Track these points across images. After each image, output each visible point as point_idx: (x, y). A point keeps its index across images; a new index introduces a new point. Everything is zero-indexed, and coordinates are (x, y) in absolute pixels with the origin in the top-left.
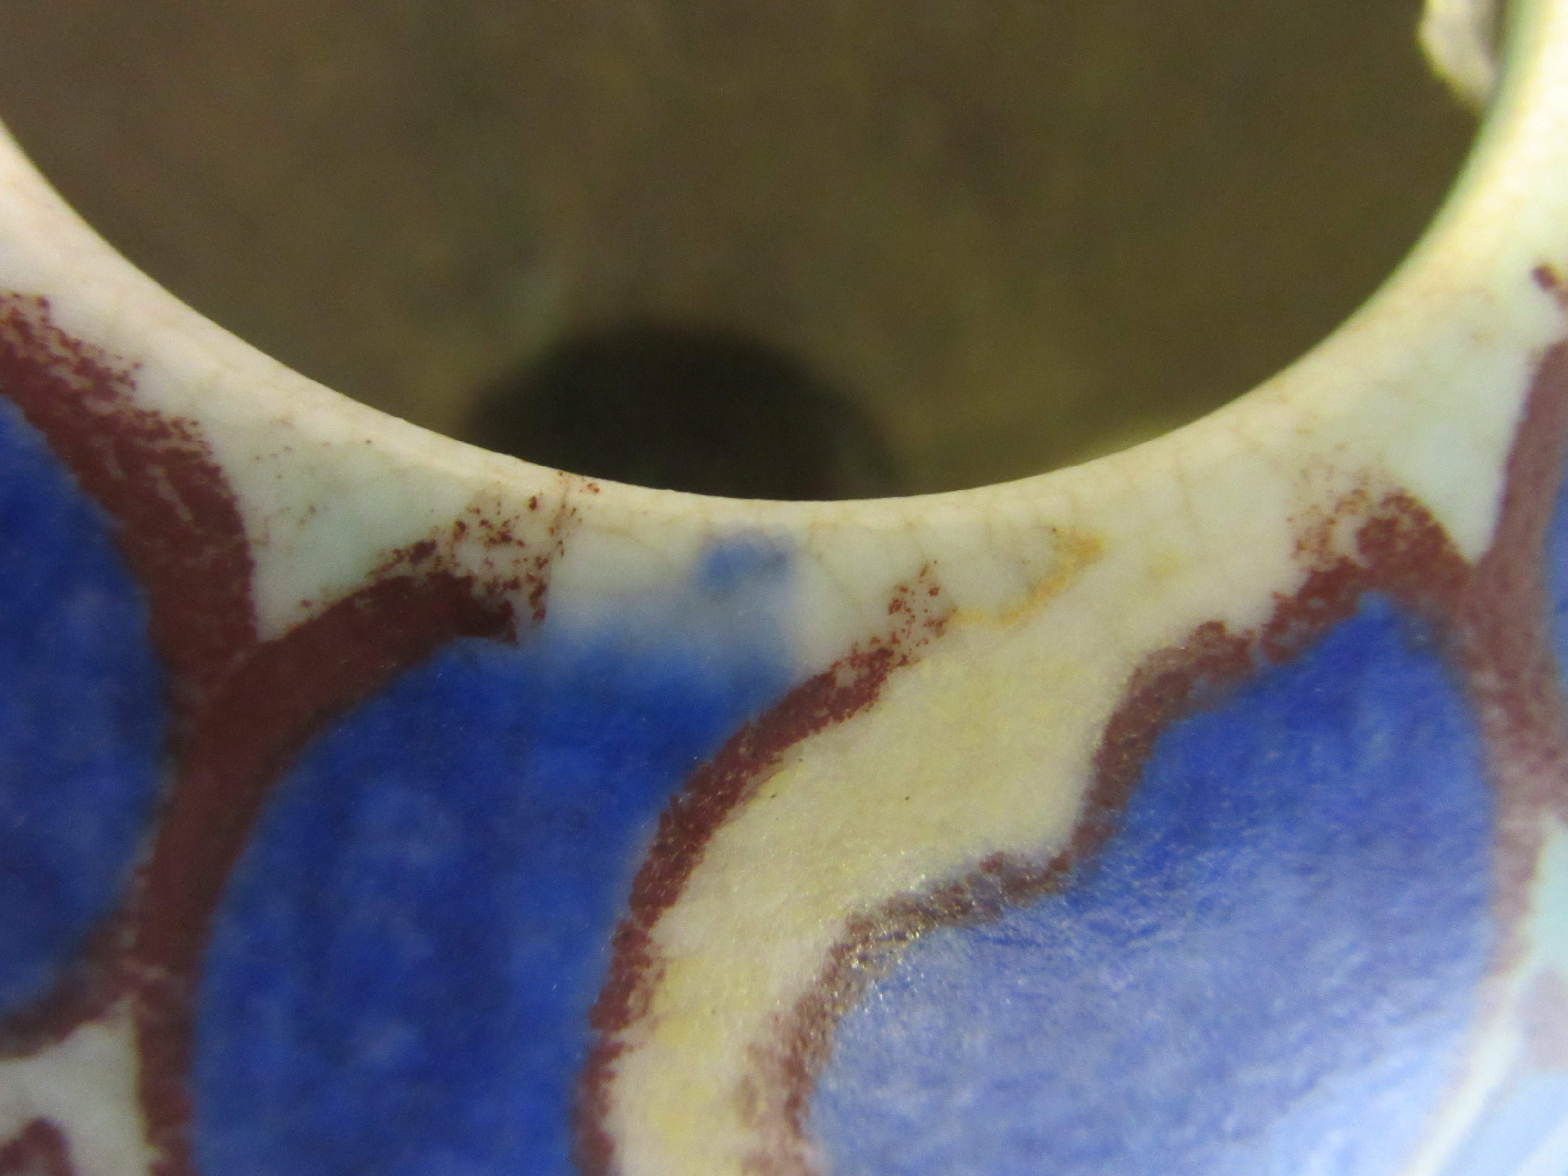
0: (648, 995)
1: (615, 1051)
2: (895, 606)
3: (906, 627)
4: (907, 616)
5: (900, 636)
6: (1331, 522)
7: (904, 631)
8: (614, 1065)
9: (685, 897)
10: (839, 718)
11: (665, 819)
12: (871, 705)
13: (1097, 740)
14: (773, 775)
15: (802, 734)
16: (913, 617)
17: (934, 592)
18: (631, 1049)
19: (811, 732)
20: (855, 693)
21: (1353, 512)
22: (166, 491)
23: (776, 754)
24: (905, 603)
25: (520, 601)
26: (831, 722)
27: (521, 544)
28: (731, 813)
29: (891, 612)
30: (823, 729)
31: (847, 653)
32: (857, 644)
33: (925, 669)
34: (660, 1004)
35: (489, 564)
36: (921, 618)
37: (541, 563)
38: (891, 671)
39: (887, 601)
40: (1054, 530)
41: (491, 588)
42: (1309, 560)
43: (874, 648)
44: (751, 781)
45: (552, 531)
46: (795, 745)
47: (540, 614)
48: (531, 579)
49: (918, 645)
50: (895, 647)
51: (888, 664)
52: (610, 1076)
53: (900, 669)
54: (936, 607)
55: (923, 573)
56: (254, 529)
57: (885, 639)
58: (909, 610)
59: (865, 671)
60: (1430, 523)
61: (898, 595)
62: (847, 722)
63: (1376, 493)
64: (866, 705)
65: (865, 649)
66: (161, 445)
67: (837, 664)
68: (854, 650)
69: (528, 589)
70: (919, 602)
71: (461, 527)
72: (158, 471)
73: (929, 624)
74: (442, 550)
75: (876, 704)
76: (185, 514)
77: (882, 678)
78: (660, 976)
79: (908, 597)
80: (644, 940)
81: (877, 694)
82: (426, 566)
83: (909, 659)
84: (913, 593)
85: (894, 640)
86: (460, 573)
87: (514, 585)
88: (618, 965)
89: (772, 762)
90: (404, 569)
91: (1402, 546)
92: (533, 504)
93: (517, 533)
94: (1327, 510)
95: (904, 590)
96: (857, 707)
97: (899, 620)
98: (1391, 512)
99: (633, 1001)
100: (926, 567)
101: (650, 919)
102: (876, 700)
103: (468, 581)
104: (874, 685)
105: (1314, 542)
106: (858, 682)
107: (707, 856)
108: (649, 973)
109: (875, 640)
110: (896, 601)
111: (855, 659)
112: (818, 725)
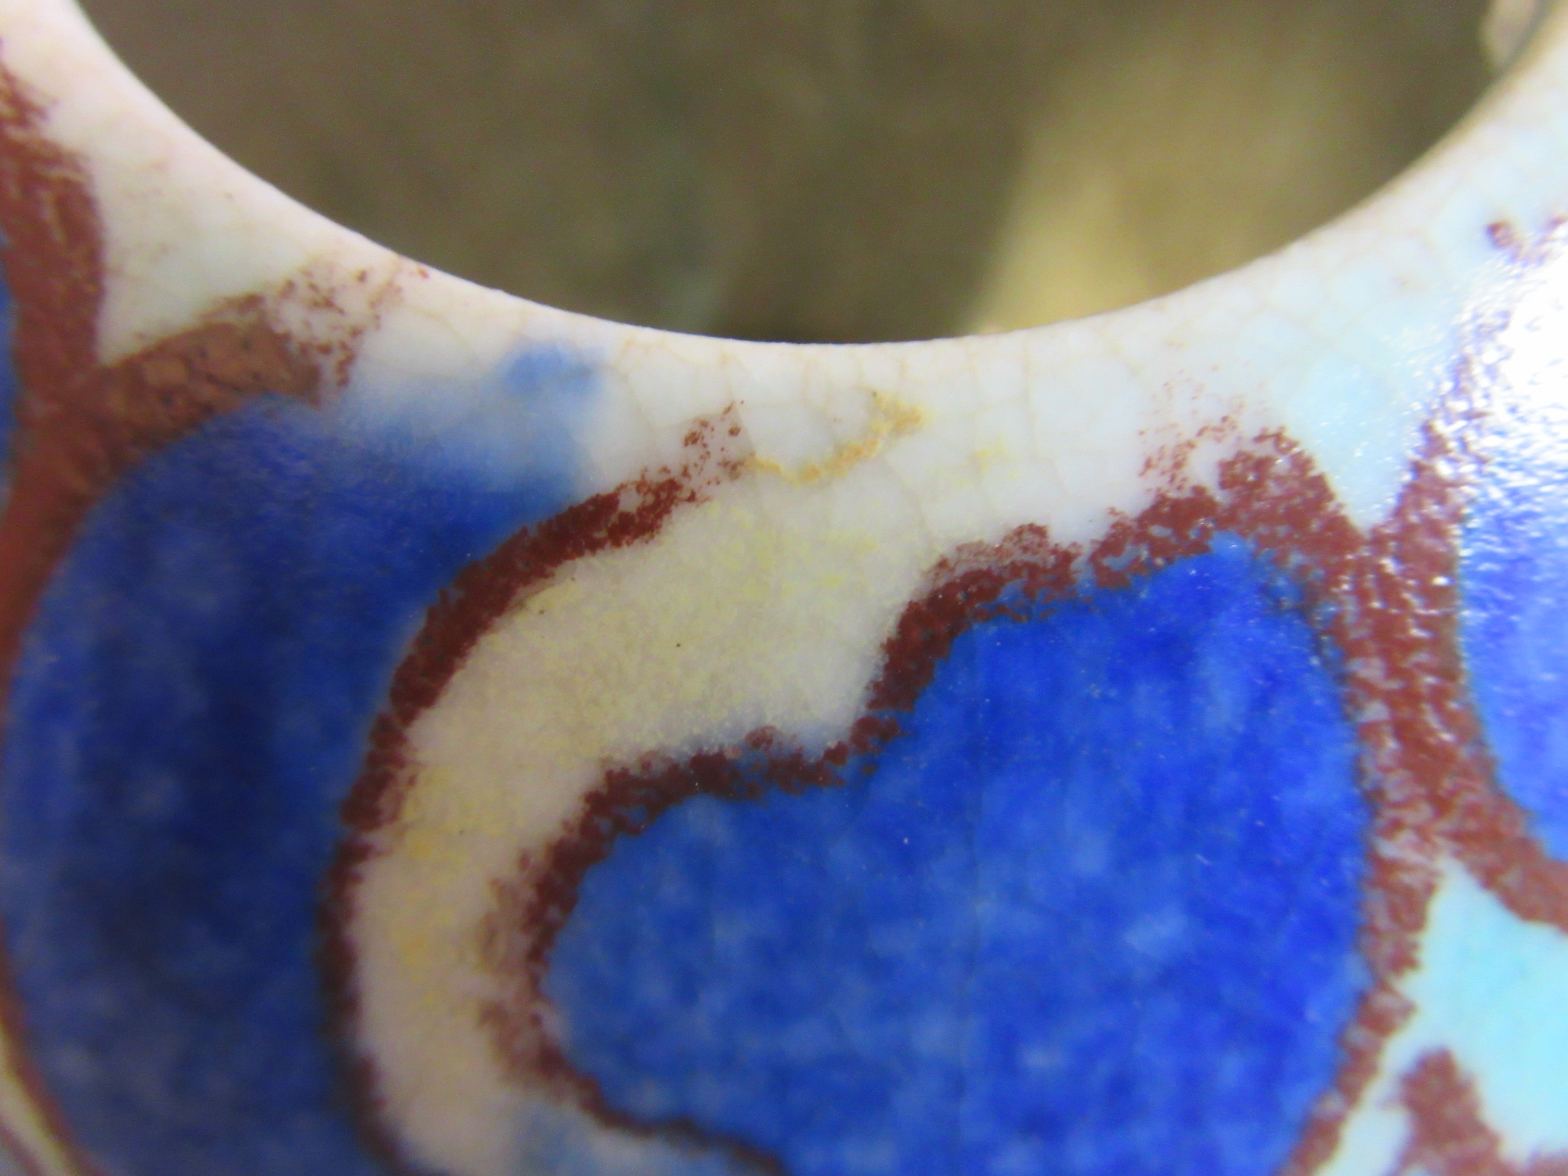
0: (400, 799)
1: (362, 853)
2: (692, 439)
3: (699, 463)
4: (702, 451)
5: (692, 471)
6: (1191, 445)
7: (696, 465)
8: (362, 868)
9: (445, 700)
10: (617, 544)
11: (432, 615)
12: (652, 537)
13: (889, 627)
14: (543, 589)
15: (579, 553)
16: (708, 453)
17: (734, 432)
18: (379, 854)
19: (587, 552)
20: (637, 520)
21: (1218, 440)
22: (49, 214)
23: (549, 569)
24: (703, 438)
25: (329, 365)
26: (608, 545)
27: (341, 312)
28: (497, 621)
29: (686, 444)
30: (600, 552)
31: (637, 478)
32: (646, 470)
33: (713, 510)
34: (409, 813)
35: (307, 324)
36: (716, 456)
37: (356, 332)
38: (677, 505)
39: (685, 432)
40: (875, 394)
41: (305, 349)
42: (1157, 481)
43: (664, 478)
44: (521, 591)
45: (373, 304)
46: (569, 563)
47: (344, 382)
48: (344, 346)
49: (709, 483)
50: (684, 481)
51: (675, 498)
52: (358, 879)
53: (687, 505)
54: (734, 449)
55: (728, 410)
56: (112, 258)
57: (675, 473)
58: (705, 446)
59: (650, 499)
60: (1313, 473)
61: (697, 428)
62: (625, 547)
63: (1249, 427)
64: (647, 536)
65: (655, 477)
66: (56, 173)
67: (622, 487)
68: (643, 476)
69: (338, 356)
70: (717, 440)
71: (290, 287)
72: (46, 196)
73: (725, 464)
74: (270, 305)
75: (657, 537)
76: (58, 236)
77: (667, 511)
78: (412, 781)
79: (706, 433)
80: (400, 739)
81: (660, 527)
82: (251, 317)
83: (698, 496)
84: (713, 430)
85: (685, 473)
86: (279, 329)
87: (326, 350)
88: (373, 760)
89: (546, 576)
90: (232, 318)
91: (1273, 489)
92: (362, 277)
93: (340, 301)
94: (1188, 432)
95: (704, 424)
96: (636, 536)
97: (693, 452)
98: (1265, 450)
99: (385, 802)
100: (732, 405)
101: (408, 717)
102: (658, 533)
103: (286, 337)
104: (659, 516)
105: (1167, 463)
106: (643, 510)
107: (470, 662)
108: (403, 775)
109: (665, 470)
110: (694, 434)
111: (641, 486)
112: (595, 546)
